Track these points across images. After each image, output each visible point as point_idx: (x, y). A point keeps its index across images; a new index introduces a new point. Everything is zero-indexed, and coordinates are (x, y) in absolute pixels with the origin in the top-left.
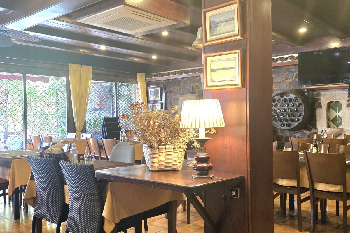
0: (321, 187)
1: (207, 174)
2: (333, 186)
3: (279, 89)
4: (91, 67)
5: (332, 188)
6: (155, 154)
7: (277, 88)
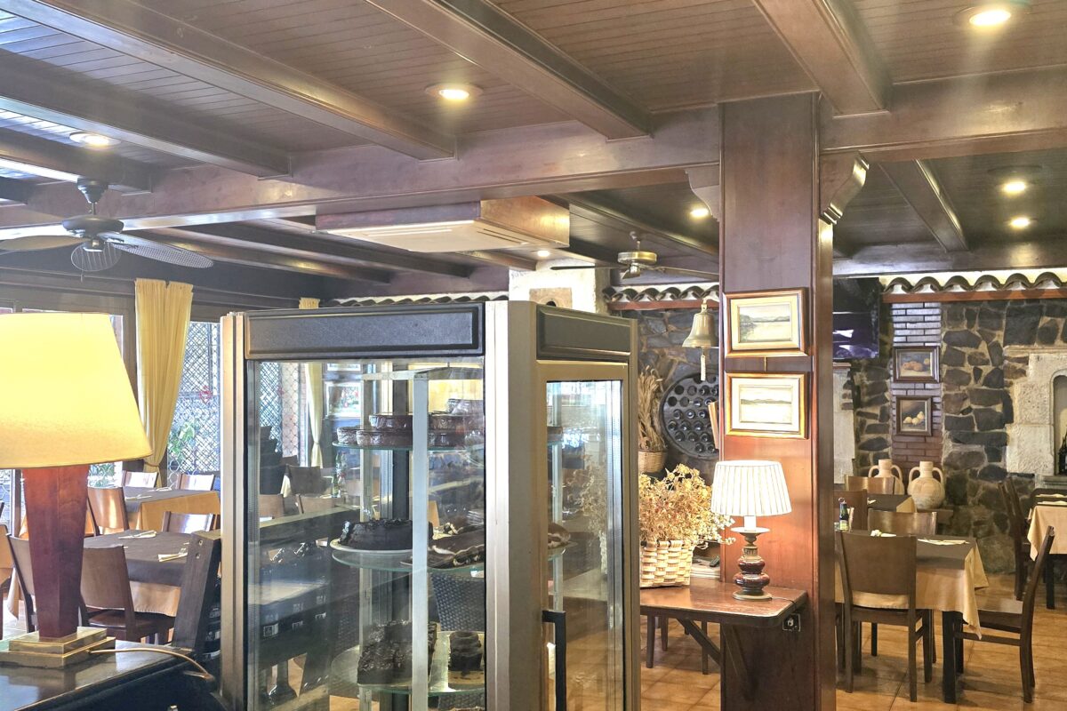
0: (867, 600)
1: (761, 593)
2: (890, 597)
3: (685, 360)
4: (191, 287)
5: (889, 600)
6: (650, 557)
7: (680, 359)
